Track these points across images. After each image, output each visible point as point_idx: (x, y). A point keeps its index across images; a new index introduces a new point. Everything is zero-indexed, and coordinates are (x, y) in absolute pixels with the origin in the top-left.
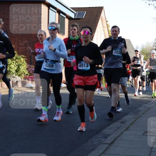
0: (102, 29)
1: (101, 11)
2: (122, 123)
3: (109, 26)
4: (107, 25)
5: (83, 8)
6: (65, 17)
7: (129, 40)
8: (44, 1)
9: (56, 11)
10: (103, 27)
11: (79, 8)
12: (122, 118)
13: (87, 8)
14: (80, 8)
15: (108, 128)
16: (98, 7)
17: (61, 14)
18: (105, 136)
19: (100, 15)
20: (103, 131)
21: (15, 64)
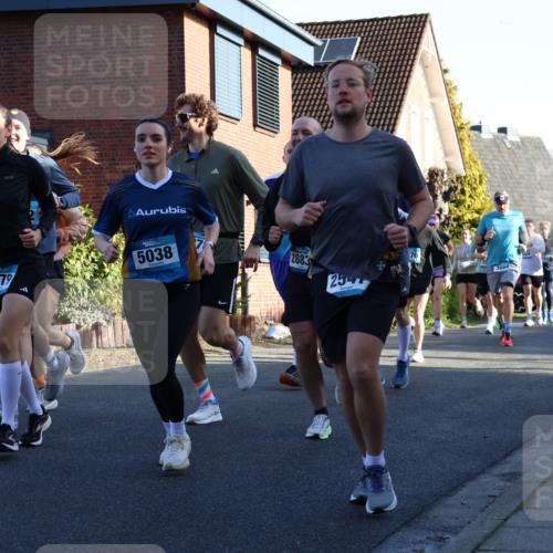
0: (427, 101)
1: (422, 32)
2: (509, 480)
3: (455, 88)
4: (446, 85)
5: (350, 22)
6: (278, 61)
7: (539, 138)
8: (194, 5)
9: (241, 41)
10: (432, 94)
11: (331, 23)
12: (508, 460)
13: (363, 21)
14: (335, 23)
15: (451, 501)
16: (407, 17)
17: (262, 52)
18: (440, 534)
19: (417, 49)
20: (431, 514)
21: (87, 256)
